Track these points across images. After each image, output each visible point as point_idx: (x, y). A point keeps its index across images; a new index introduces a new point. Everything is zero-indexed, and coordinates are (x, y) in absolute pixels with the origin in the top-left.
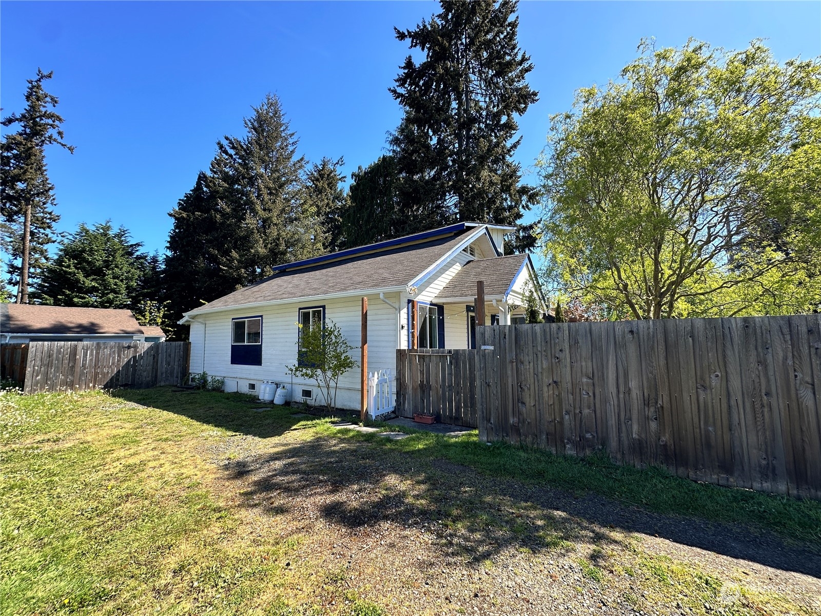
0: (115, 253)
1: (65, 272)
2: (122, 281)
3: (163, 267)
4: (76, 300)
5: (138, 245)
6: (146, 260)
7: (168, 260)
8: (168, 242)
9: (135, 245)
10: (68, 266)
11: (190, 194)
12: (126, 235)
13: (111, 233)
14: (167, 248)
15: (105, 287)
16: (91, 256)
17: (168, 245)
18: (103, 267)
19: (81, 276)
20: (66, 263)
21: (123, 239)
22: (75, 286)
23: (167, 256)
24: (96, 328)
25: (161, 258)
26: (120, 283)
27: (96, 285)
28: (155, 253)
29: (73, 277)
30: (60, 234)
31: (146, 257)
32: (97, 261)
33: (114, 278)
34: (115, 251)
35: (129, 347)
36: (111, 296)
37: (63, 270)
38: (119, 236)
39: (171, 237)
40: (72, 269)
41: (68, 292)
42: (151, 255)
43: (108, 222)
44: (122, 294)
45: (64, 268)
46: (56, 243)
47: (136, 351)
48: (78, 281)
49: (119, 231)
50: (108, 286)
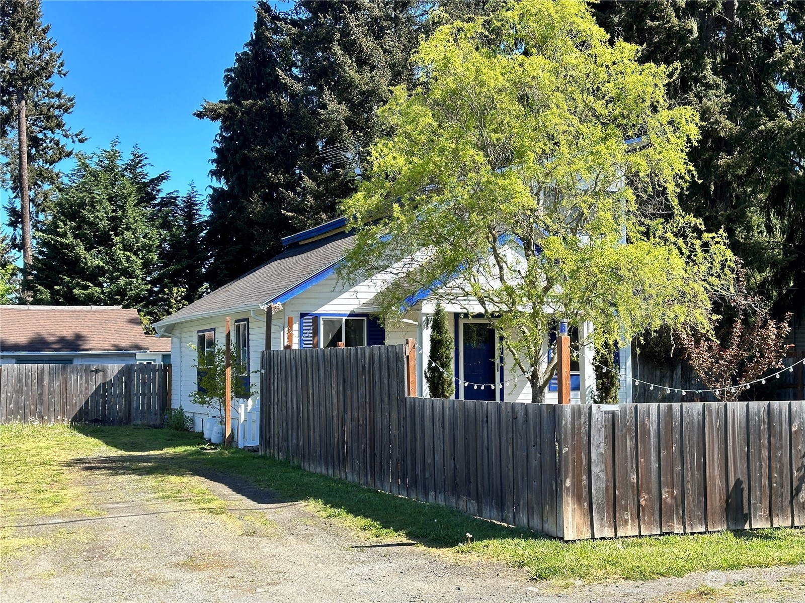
0: (125, 203)
1: (61, 244)
2: (136, 254)
3: (209, 213)
4: (76, 291)
5: (162, 178)
6: (176, 205)
7: (217, 198)
8: (213, 161)
9: (157, 179)
10: (64, 235)
11: (245, 54)
12: (143, 163)
13: (120, 163)
14: (213, 173)
15: (114, 268)
16: (93, 212)
17: (214, 167)
18: (110, 230)
19: (81, 250)
20: (61, 228)
21: (139, 170)
22: (74, 267)
23: (214, 189)
24: (80, 343)
25: (203, 196)
26: (134, 258)
27: (101, 264)
28: (190, 188)
29: (71, 251)
30: (77, 136)
31: (175, 198)
32: (101, 220)
33: (125, 249)
34: (125, 198)
35: (97, 371)
36: (122, 282)
37: (58, 241)
38: (133, 166)
39: (218, 151)
40: (70, 239)
41: (67, 279)
42: (183, 193)
43: (115, 144)
44: (137, 277)
45: (59, 239)
46: (71, 156)
47: (105, 376)
48: (78, 258)
49: (132, 157)
50: (118, 264)
